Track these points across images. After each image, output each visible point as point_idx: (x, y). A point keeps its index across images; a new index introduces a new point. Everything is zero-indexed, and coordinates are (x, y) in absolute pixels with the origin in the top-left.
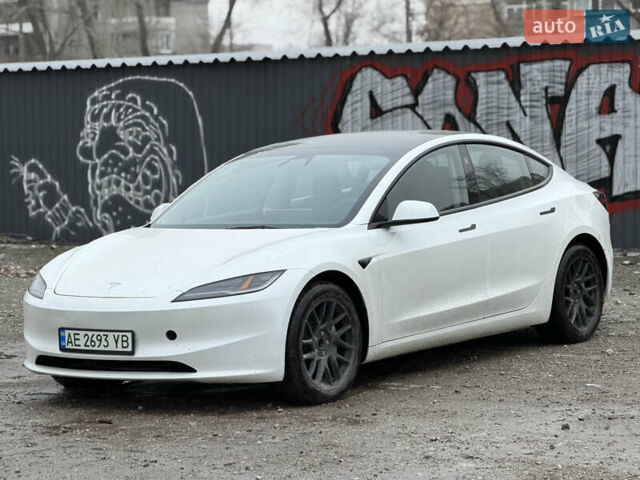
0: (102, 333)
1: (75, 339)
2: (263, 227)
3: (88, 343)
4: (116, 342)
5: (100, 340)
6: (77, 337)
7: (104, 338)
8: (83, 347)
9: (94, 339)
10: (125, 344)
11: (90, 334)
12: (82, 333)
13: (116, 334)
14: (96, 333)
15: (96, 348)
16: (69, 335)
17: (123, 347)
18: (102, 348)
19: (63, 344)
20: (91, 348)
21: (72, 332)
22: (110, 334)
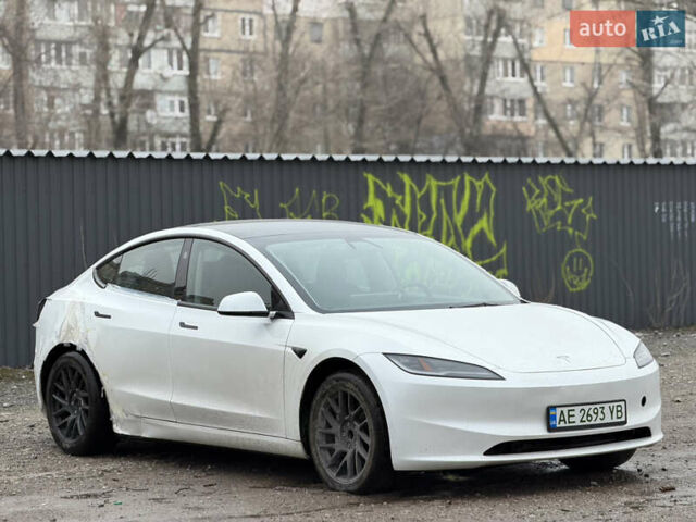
0: (598, 406)
1: (569, 416)
2: (485, 305)
3: (585, 418)
4: (612, 413)
5: (597, 414)
6: (571, 413)
7: (600, 410)
8: (578, 423)
9: (591, 413)
10: (619, 414)
11: (586, 408)
12: (578, 408)
13: (611, 405)
14: (593, 407)
15: (592, 422)
16: (562, 412)
17: (618, 418)
18: (599, 422)
19: (552, 423)
20: (587, 423)
21: (565, 410)
22: (606, 406)
